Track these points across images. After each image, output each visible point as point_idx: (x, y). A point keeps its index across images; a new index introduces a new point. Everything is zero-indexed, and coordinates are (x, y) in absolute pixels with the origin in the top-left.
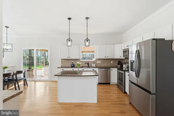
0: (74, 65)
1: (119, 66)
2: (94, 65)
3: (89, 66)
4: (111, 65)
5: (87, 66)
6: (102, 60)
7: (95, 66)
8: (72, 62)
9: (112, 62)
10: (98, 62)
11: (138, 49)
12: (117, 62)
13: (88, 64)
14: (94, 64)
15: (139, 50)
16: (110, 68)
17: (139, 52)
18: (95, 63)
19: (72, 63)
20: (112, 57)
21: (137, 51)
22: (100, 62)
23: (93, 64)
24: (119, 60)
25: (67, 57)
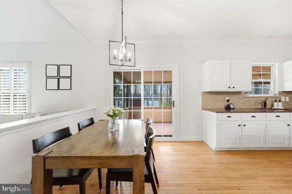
10: (283, 99)
14: (280, 103)
19: (228, 101)
22: (287, 98)
25: (228, 87)
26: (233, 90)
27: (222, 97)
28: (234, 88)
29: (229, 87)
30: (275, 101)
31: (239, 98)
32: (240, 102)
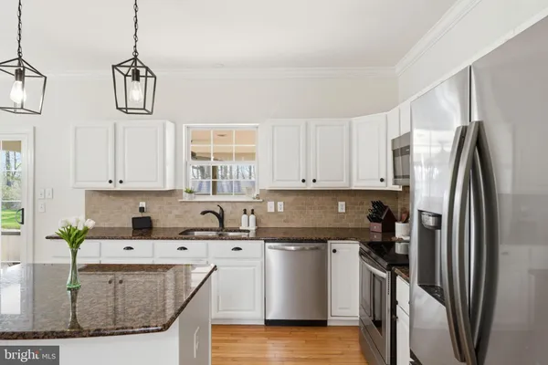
0: (148, 220)
1: (377, 227)
2: (248, 223)
3: (227, 225)
4: (335, 221)
5: (216, 224)
6: (290, 199)
7: (252, 227)
8: (143, 204)
9: (341, 207)
10: (270, 207)
11: (475, 118)
12: (367, 207)
13: (221, 217)
14: (252, 217)
15: (480, 126)
16: (324, 241)
17: (480, 143)
18: (253, 213)
19: (142, 210)
20: (342, 184)
21: (464, 131)
22: (280, 205)
23: (244, 217)
24: (376, 200)
27: (131, 201)
28: (120, 182)
29: (110, 182)
30: (245, 212)
31: (170, 204)
32: (171, 213)
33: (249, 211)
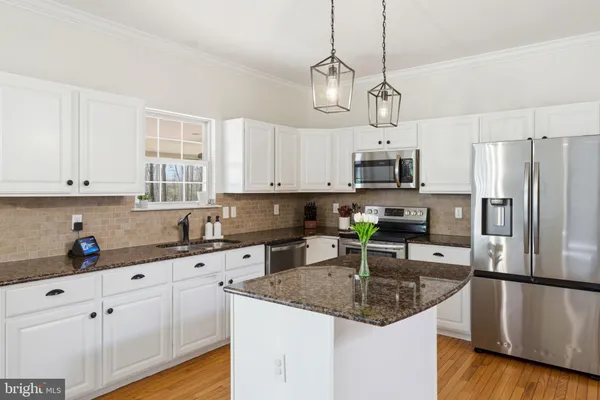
2: (212, 232)
4: (273, 223)
6: (241, 203)
7: (218, 236)
8: (78, 218)
9: (277, 209)
10: (225, 213)
14: (217, 225)
18: (217, 220)
19: (78, 227)
22: (234, 209)
23: (209, 225)
25: (65, 183)
26: (84, 192)
27: (57, 214)
28: (87, 183)
29: (70, 183)
30: (209, 220)
31: (118, 215)
32: (119, 228)
33: (214, 218)
